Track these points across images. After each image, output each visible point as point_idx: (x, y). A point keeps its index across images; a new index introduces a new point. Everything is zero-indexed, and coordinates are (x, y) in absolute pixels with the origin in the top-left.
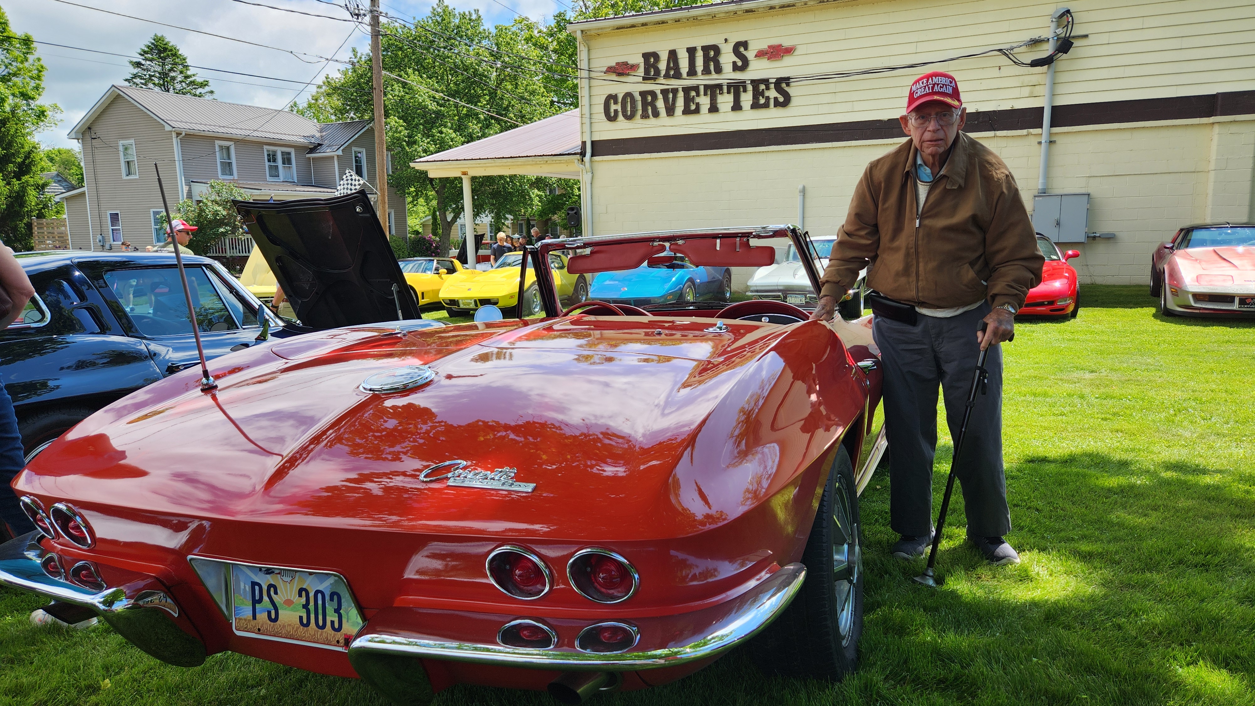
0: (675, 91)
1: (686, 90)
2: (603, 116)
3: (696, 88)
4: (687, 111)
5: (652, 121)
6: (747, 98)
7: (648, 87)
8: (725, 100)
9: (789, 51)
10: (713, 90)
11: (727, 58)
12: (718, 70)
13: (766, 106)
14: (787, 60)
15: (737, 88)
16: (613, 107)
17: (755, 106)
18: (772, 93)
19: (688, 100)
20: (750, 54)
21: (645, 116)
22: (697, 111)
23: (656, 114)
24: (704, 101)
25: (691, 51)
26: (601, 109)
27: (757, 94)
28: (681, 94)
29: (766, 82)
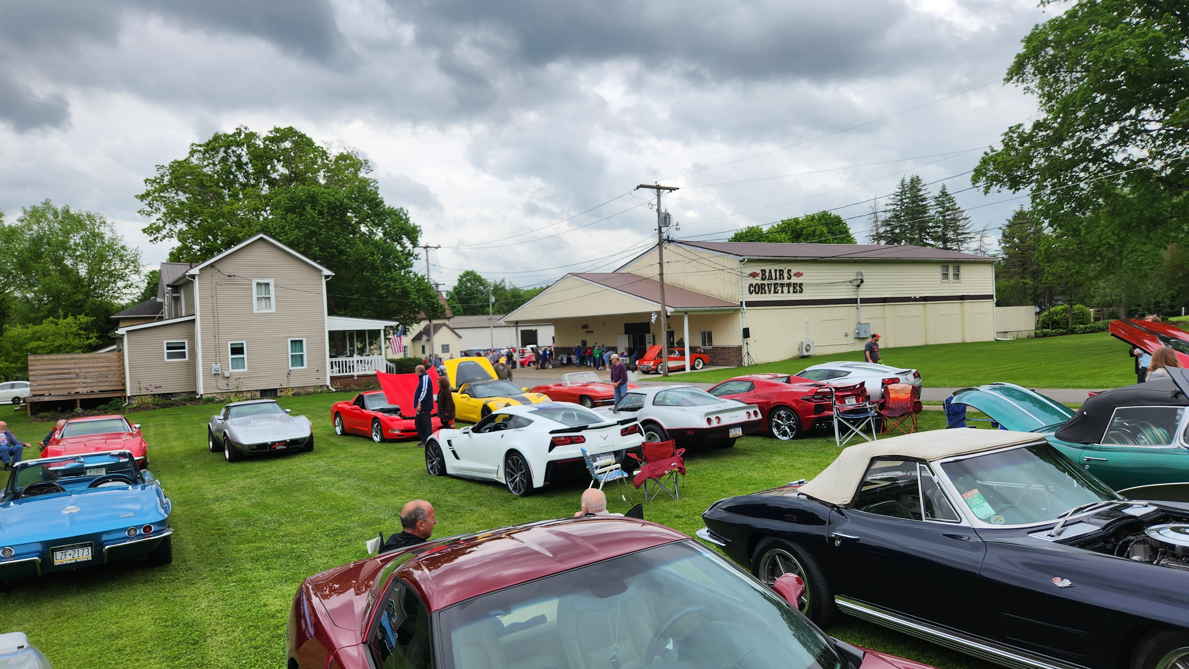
0: (771, 284)
1: (775, 284)
2: (748, 292)
3: (777, 284)
4: (775, 292)
5: (763, 295)
6: (791, 289)
7: (763, 282)
8: (785, 289)
9: (802, 274)
10: (782, 285)
11: (786, 275)
12: (783, 279)
13: (796, 292)
14: (801, 277)
15: (789, 285)
16: (752, 289)
17: (794, 292)
18: (798, 288)
19: (775, 288)
20: (792, 274)
21: (762, 293)
22: (777, 292)
23: (765, 293)
24: (779, 288)
25: (776, 271)
26: (747, 289)
27: (794, 288)
28: (773, 286)
29: (796, 284)
